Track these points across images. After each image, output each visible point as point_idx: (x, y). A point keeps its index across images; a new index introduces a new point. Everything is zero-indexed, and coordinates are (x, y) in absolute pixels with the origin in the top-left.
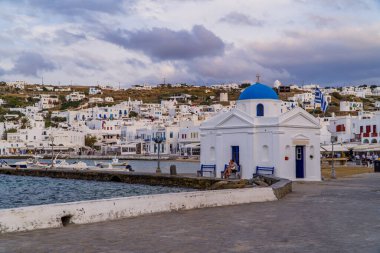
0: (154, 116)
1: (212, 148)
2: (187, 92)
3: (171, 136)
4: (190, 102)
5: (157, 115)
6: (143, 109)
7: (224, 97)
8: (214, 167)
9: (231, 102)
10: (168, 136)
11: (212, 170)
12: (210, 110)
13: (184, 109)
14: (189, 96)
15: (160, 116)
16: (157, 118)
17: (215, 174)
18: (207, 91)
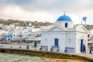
0: (7, 29)
1: (46, 39)
2: (18, 22)
3: (14, 36)
4: (19, 25)
5: (8, 29)
6: (3, 27)
7: (30, 24)
8: (47, 47)
9: (32, 26)
10: (13, 36)
11: (46, 48)
12: (26, 28)
13: (17, 27)
14: (19, 24)
15: (9, 29)
16: (8, 30)
17: (47, 49)
18: (24, 22)
